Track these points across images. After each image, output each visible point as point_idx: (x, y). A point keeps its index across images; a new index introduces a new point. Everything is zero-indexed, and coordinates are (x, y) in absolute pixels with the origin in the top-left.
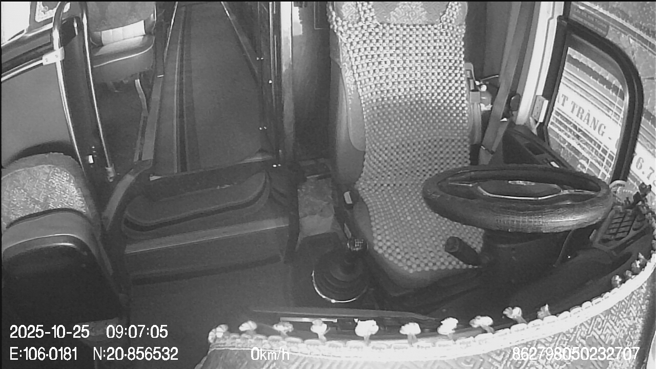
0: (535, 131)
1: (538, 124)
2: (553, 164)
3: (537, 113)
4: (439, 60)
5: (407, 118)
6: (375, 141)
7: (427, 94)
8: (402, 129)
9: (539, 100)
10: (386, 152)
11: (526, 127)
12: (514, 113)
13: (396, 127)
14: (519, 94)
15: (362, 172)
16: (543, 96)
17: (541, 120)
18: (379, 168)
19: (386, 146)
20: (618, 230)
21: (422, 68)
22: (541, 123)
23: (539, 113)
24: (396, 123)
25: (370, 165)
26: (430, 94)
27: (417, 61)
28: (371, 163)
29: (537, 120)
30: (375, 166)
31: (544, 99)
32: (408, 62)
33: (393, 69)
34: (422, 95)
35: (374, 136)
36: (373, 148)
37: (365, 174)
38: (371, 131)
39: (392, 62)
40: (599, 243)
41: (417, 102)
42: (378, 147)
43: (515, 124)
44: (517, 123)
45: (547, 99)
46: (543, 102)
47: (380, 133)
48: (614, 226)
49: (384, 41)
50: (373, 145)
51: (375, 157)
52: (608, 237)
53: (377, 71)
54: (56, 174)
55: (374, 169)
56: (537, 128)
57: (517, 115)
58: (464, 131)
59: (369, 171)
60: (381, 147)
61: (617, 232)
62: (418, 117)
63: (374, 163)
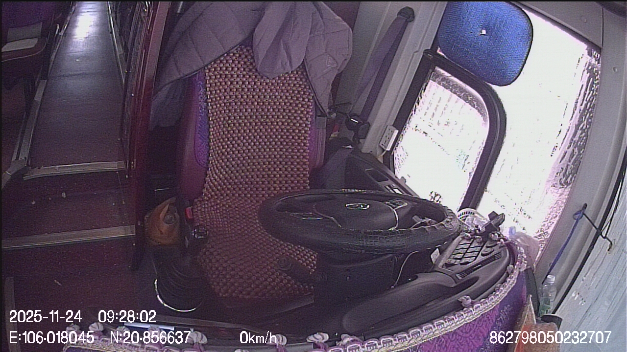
0: (381, 160)
1: (385, 152)
2: (397, 191)
3: (386, 142)
4: (289, 85)
5: (250, 138)
6: (219, 159)
7: (273, 116)
8: (244, 148)
9: (389, 130)
10: (227, 169)
11: (371, 156)
12: (361, 140)
13: (238, 145)
14: (369, 123)
15: (204, 188)
16: (393, 125)
17: (388, 149)
18: (220, 185)
19: (228, 163)
20: (464, 256)
22: (387, 151)
23: (387, 142)
24: (239, 142)
25: (211, 180)
26: (276, 117)
28: (212, 179)
29: (385, 148)
30: (216, 183)
31: (395, 128)
32: (258, 84)
33: (243, 89)
34: (267, 116)
35: (218, 153)
36: (216, 165)
37: (206, 189)
38: (215, 148)
39: (243, 83)
40: (442, 267)
41: (261, 123)
42: (220, 164)
43: (361, 151)
44: (362, 151)
45: (398, 130)
46: (393, 132)
47: (224, 150)
48: (460, 251)
49: (239, 63)
50: (217, 162)
51: (216, 174)
52: (453, 261)
53: (228, 90)
55: (214, 185)
56: (383, 156)
57: (364, 143)
58: (305, 154)
59: (210, 187)
60: (223, 164)
61: (463, 257)
62: (260, 137)
63: (216, 180)
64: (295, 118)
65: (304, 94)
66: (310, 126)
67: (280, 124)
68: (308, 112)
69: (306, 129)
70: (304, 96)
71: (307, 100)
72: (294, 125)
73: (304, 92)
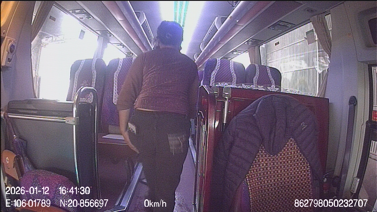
7: (288, 182)
9: (355, 180)
16: (357, 177)
21: (284, 167)
27: (281, 163)
29: (353, 193)
32: (275, 164)
33: (267, 169)
34: (285, 183)
39: (267, 164)
41: (281, 187)
45: (359, 178)
46: (357, 181)
64: (302, 180)
65: (304, 164)
66: (310, 182)
67: (293, 185)
68: (308, 175)
69: (309, 184)
70: (304, 165)
71: (306, 167)
72: (302, 184)
73: (304, 163)
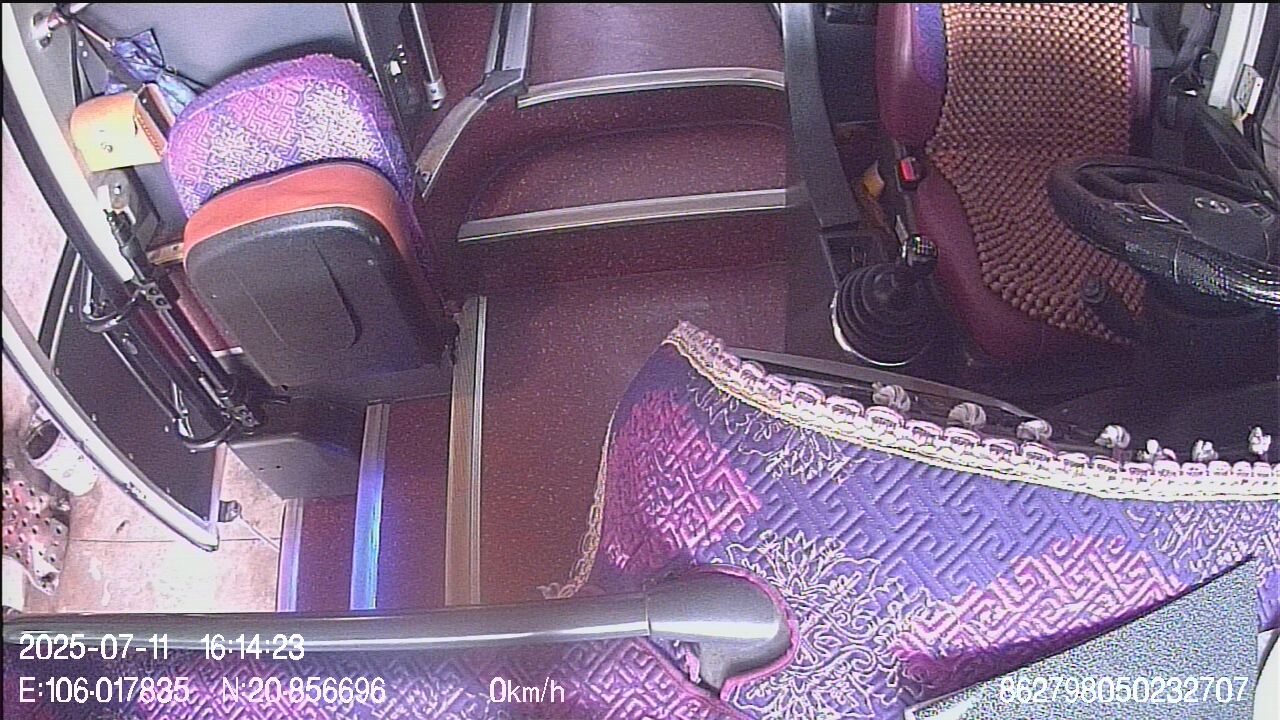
6: (967, 74)
9: (1248, 74)
10: (986, 97)
13: (1005, 55)
15: (939, 124)
19: (987, 86)
24: (1005, 48)
25: (954, 113)
28: (957, 110)
29: (1244, 107)
30: (965, 120)
35: (964, 63)
36: (963, 85)
37: (944, 127)
44: (1210, 103)
47: (976, 60)
50: (963, 80)
51: (965, 104)
54: (318, 92)
55: (962, 124)
59: (954, 127)
60: (977, 85)
62: (1043, 45)
63: (964, 114)
